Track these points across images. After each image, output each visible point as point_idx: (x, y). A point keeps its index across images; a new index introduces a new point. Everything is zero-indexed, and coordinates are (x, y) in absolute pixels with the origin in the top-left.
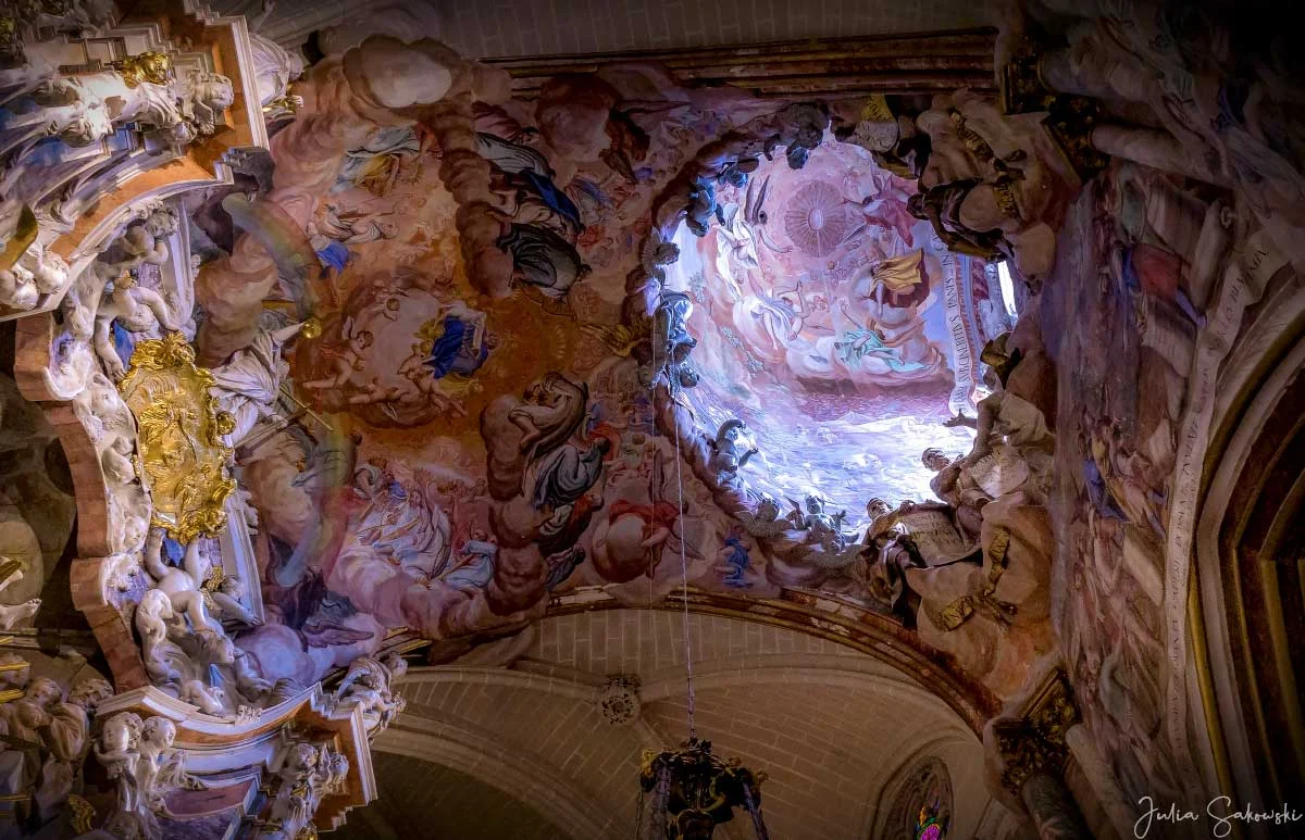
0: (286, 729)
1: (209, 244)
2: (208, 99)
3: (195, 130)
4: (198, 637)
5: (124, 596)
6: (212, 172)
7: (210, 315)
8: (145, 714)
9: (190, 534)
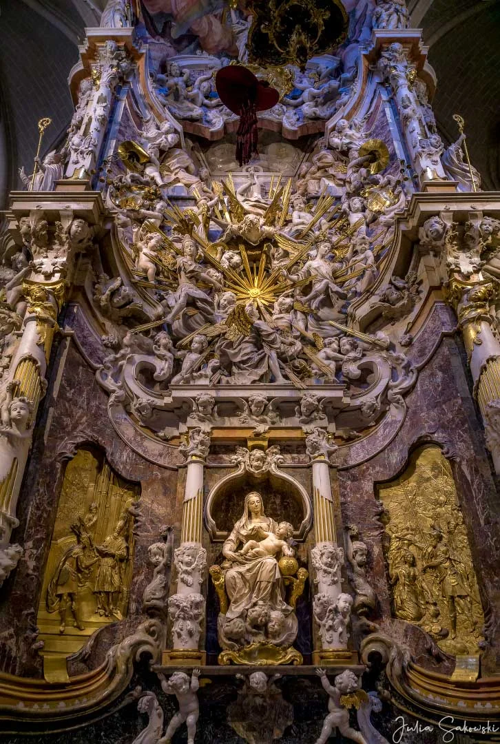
0: (372, 68)
1: (192, 46)
2: (112, 53)
3: (124, 60)
4: (326, 94)
5: (301, 120)
6: (143, 54)
7: (223, 49)
8: (333, 129)
9: (290, 85)
